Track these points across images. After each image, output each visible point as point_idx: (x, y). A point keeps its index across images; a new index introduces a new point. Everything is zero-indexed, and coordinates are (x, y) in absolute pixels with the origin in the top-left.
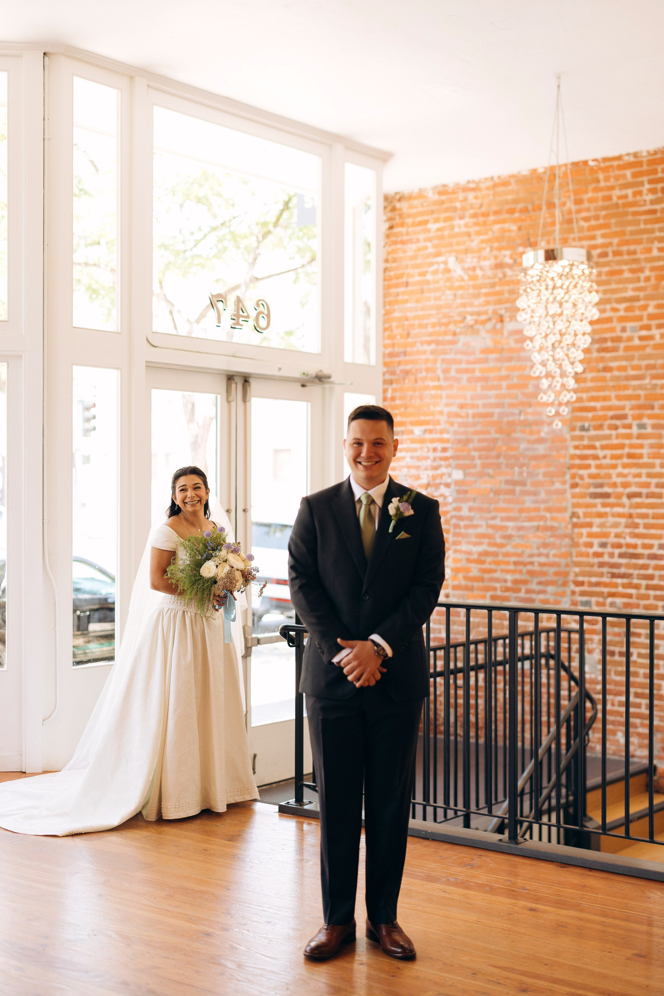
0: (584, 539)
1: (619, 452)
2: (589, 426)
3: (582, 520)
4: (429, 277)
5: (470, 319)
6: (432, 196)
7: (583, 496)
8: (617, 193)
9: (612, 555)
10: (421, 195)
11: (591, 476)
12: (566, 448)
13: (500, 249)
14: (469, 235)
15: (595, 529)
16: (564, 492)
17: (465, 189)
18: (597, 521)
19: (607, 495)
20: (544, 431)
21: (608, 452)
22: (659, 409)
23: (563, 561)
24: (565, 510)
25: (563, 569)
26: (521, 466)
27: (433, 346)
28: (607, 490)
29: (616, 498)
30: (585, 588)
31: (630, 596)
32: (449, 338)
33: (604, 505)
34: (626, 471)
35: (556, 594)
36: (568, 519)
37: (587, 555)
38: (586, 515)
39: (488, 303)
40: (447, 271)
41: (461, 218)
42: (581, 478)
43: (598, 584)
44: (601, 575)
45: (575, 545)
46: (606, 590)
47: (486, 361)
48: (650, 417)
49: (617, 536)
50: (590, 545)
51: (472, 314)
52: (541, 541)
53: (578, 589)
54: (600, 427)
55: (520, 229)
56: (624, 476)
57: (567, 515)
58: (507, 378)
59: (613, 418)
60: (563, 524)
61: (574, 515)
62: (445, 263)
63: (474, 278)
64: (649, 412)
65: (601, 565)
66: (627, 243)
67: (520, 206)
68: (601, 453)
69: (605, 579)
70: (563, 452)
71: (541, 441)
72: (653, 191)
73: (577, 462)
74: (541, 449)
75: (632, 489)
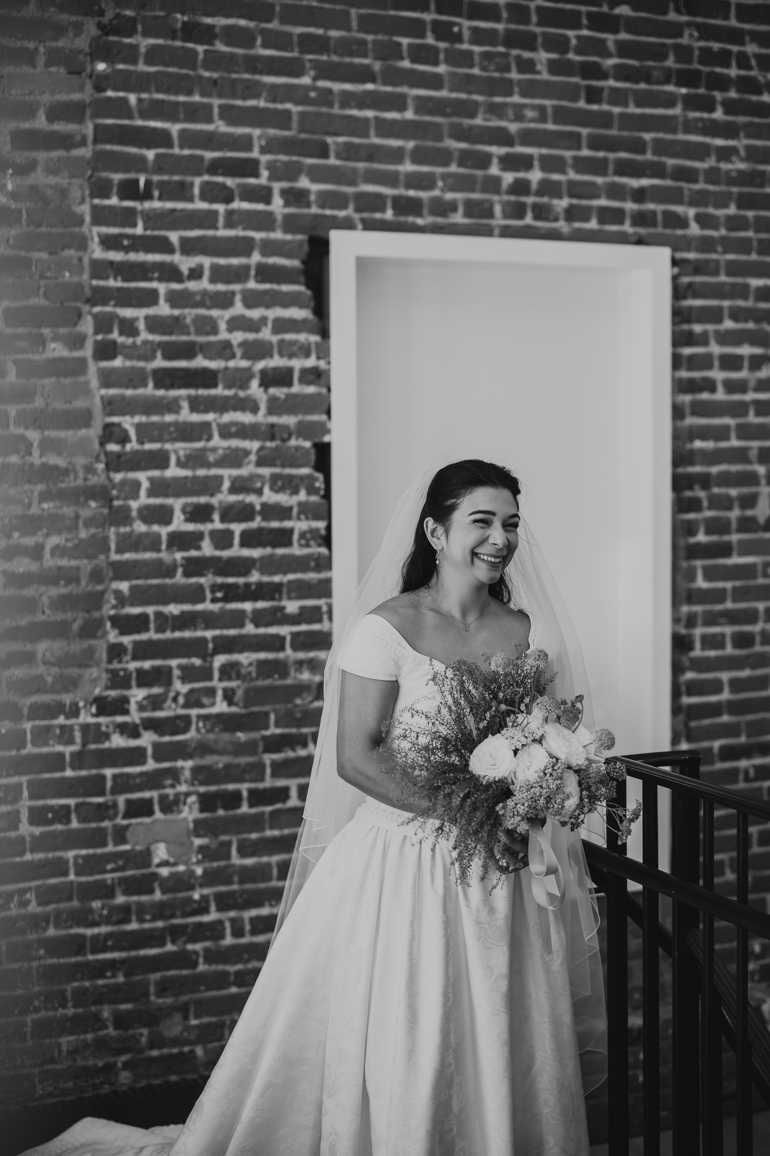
0: (144, 499)
1: (235, 261)
2: (148, 183)
3: (132, 446)
7: (133, 379)
9: (222, 539)
11: (158, 326)
12: (82, 244)
15: (173, 471)
16: (75, 369)
18: (180, 449)
19: (204, 379)
21: (207, 261)
22: (338, 156)
23: (85, 565)
24: (80, 419)
25: (84, 586)
28: (200, 362)
29: (228, 386)
30: (152, 635)
31: (277, 643)
33: (196, 405)
34: (255, 314)
35: (63, 661)
36: (96, 445)
37: (154, 543)
38: (145, 433)
42: (130, 329)
43: (185, 621)
44: (196, 595)
46: (209, 634)
48: (316, 174)
49: (239, 487)
50: (161, 516)
52: (18, 510)
53: (127, 640)
54: (179, 192)
56: (254, 326)
57: (94, 432)
59: (215, 168)
60: (80, 461)
61: (110, 433)
64: (312, 161)
65: (193, 567)
68: (184, 263)
69: (207, 606)
70: (71, 253)
73: (116, 284)
75: (276, 362)
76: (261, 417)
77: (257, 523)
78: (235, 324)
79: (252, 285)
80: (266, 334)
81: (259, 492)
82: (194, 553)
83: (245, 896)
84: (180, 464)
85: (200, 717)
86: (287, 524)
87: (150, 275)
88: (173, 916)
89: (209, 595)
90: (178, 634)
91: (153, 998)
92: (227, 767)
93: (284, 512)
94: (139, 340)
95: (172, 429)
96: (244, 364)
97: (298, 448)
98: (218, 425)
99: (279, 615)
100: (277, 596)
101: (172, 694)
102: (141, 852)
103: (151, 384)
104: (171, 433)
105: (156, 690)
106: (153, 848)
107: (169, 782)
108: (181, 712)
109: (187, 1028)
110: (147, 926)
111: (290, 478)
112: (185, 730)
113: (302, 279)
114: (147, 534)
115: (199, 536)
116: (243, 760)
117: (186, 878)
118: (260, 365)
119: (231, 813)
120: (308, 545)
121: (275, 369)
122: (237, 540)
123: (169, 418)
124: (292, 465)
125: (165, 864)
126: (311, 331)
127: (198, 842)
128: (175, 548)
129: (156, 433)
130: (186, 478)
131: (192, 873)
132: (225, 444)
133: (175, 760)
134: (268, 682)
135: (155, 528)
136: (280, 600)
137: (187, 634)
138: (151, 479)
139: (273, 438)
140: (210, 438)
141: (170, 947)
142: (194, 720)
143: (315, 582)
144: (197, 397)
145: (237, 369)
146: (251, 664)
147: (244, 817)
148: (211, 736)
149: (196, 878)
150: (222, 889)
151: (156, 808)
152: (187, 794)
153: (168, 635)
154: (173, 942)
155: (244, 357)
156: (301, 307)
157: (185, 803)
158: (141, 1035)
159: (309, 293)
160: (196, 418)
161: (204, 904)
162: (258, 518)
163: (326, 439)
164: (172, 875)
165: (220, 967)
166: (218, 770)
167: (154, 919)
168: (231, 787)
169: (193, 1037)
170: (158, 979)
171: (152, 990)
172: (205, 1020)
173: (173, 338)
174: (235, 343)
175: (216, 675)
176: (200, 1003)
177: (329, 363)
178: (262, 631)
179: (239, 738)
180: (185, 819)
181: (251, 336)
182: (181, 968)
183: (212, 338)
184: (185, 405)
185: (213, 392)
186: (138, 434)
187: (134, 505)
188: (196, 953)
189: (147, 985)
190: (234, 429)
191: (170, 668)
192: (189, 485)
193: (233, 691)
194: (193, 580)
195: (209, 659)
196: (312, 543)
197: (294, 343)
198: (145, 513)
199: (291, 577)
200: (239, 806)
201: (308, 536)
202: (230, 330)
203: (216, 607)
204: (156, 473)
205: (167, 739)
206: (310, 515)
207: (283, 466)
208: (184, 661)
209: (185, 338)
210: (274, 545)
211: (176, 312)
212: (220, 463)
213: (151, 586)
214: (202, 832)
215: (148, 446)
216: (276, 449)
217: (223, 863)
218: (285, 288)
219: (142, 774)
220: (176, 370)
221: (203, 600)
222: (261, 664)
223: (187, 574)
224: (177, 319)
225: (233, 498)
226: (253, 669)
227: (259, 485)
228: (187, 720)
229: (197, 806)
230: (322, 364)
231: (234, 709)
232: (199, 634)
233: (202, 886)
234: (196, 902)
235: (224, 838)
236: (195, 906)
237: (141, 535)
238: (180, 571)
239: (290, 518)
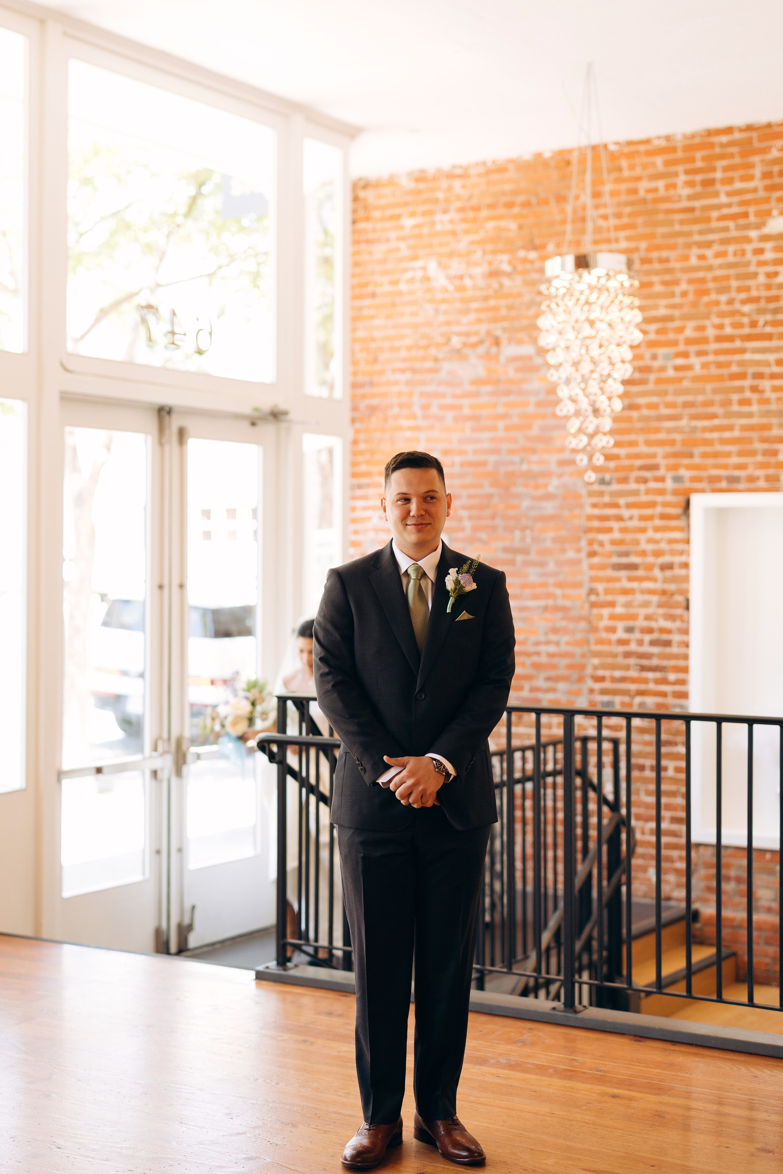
1: (648, 512)
2: (611, 479)
3: (602, 598)
4: (403, 287)
5: (456, 341)
6: (406, 184)
7: (602, 567)
8: (644, 185)
9: (640, 643)
10: (392, 182)
11: (613, 542)
12: (582, 507)
13: (494, 252)
14: (454, 233)
15: (619, 610)
16: (577, 562)
17: (450, 176)
18: (621, 599)
19: (634, 567)
20: (553, 485)
21: (636, 512)
22: (700, 457)
23: (578, 651)
24: (578, 585)
25: (578, 660)
26: (523, 529)
27: (408, 376)
28: (634, 559)
30: (607, 685)
31: (664, 694)
32: (429, 364)
33: (631, 579)
35: (570, 693)
36: (586, 597)
38: (607, 592)
39: (479, 321)
40: (427, 279)
41: (445, 211)
42: (601, 544)
43: (623, 680)
44: (627, 668)
45: (594, 629)
46: (633, 687)
47: (477, 394)
48: (689, 467)
49: (648, 618)
50: (612, 630)
51: (459, 334)
53: (597, 686)
54: (624, 480)
55: (520, 227)
56: (656, 542)
57: (585, 591)
58: (504, 416)
59: (641, 468)
60: (578, 604)
61: (592, 591)
62: (424, 269)
63: (461, 289)
64: (686, 461)
65: (628, 655)
66: (658, 248)
67: (521, 199)
68: (626, 513)
69: (633, 673)
70: (578, 511)
71: (549, 497)
72: (690, 184)
73: (596, 524)
74: (549, 508)
75: (666, 559)
76: (658, 586)
77: (655, 636)
78: (650, 541)
79: (658, 522)
80: (663, 546)
81: (657, 620)
82: (627, 648)
84: (622, 606)
86: (670, 637)
87: (611, 519)
89: (633, 668)
90: (618, 686)
93: (669, 631)
94: (606, 549)
95: (619, 590)
96: (652, 560)
97: (676, 600)
98: (639, 588)
99: (666, 681)
100: (666, 671)
103: (610, 569)
104: (618, 592)
111: (673, 615)
113: (679, 518)
114: (607, 638)
115: (630, 640)
118: (660, 560)
120: (680, 648)
121: (666, 562)
122: (647, 643)
123: (618, 585)
124: (675, 609)
128: (619, 645)
129: (611, 592)
130: (624, 613)
132: (642, 597)
135: (611, 635)
136: (667, 673)
137: (622, 686)
138: (609, 613)
139: (665, 595)
140: (635, 594)
143: (682, 666)
144: (630, 576)
145: (649, 563)
146: (651, 703)
153: (614, 685)
156: (679, 532)
160: (630, 585)
162: (657, 633)
163: (689, 596)
173: (621, 548)
174: (648, 550)
175: (636, 707)
177: (690, 559)
178: (658, 687)
181: (656, 547)
183: (638, 548)
184: (625, 579)
185: (637, 573)
186: (604, 592)
187: (602, 625)
190: (646, 591)
191: (614, 701)
192: (625, 616)
194: (626, 661)
195: (631, 699)
196: (681, 646)
197: (676, 549)
198: (606, 628)
199: (672, 663)
201: (680, 643)
202: (647, 544)
203: (636, 674)
204: (611, 610)
206: (680, 633)
207: (669, 609)
208: (621, 698)
209: (626, 548)
210: (664, 647)
211: (622, 536)
212: (639, 606)
213: (608, 662)
215: (608, 598)
216: (666, 601)
218: (673, 523)
220: (621, 563)
221: (630, 670)
222: (656, 704)
223: (624, 657)
224: (622, 539)
225: (645, 623)
226: (652, 705)
227: (657, 617)
230: (687, 560)
232: (629, 686)
237: (604, 639)
238: (621, 656)
239: (672, 634)
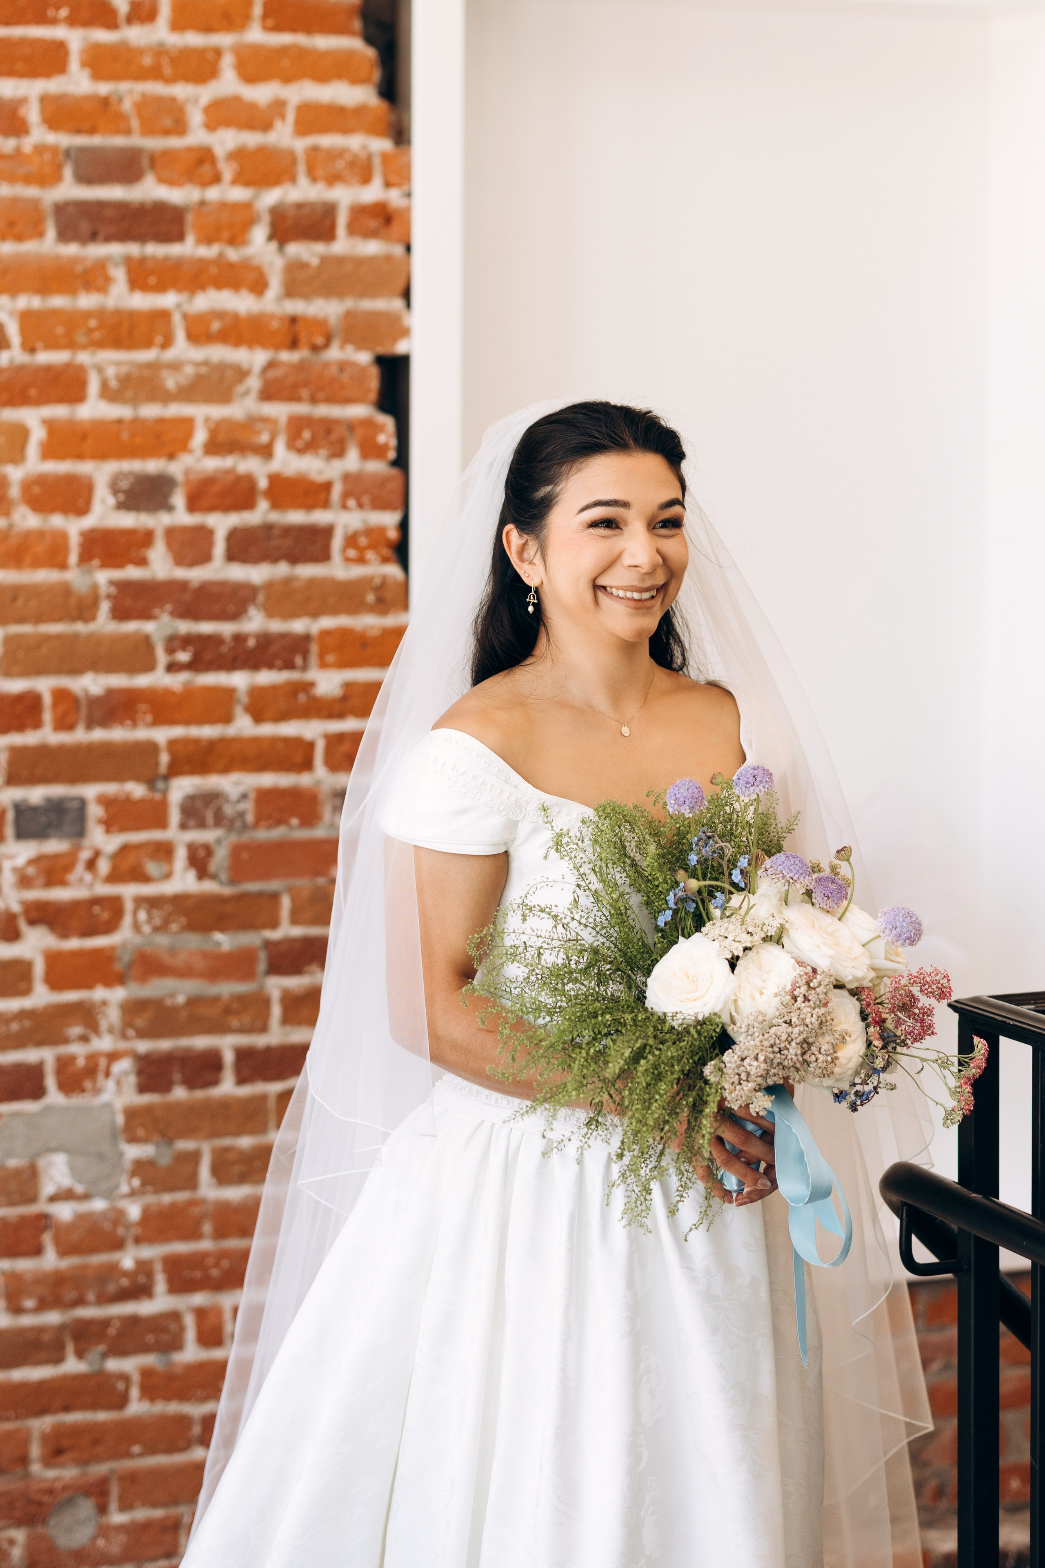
0: (34, 463)
3: (13, 355)
9: (190, 546)
15: (94, 409)
18: (107, 363)
28: (151, 190)
29: (207, 239)
30: (48, 735)
33: (141, 276)
34: (262, 94)
37: (54, 552)
46: (162, 735)
49: (225, 441)
50: (69, 497)
65: (133, 601)
69: (158, 678)
75: (303, 191)
76: (272, 302)
77: (260, 514)
78: (222, 114)
79: (256, 35)
80: (283, 135)
81: (266, 452)
82: (132, 573)
83: (225, 1263)
84: (108, 394)
85: (140, 901)
86: (320, 517)
87: (51, 13)
88: (80, 1302)
89: (162, 658)
90: (99, 735)
91: (36, 1468)
92: (194, 1002)
93: (315, 494)
94: (28, 143)
95: (93, 323)
96: (239, 194)
97: (343, 366)
98: (185, 317)
99: (302, 698)
100: (298, 660)
101: (85, 855)
102: (17, 1173)
103: (51, 233)
104: (90, 331)
105: (55, 846)
106: (41, 1163)
107: (76, 1031)
108: (104, 890)
109: (104, 1531)
110: (27, 1321)
111: (327, 426)
112: (111, 926)
113: (357, 24)
114: (41, 534)
115: (146, 538)
116: (227, 989)
117: (107, 1226)
118: (271, 197)
119: (200, 1094)
120: (361, 560)
121: (299, 206)
122: (219, 548)
123: (87, 301)
124: (331, 400)
125: (66, 1195)
126: (374, 131)
127: (133, 1152)
128: (96, 562)
129: (60, 330)
130: (120, 422)
131: (119, 1216)
132: (199, 354)
133: (89, 986)
134: (278, 833)
135: (57, 521)
136: (305, 668)
137: (118, 734)
138: (50, 425)
139: (294, 344)
140: (167, 343)
141: (73, 1365)
142: (129, 906)
143: (375, 633)
144: (142, 260)
145: (224, 205)
146: (244, 796)
147: (225, 1106)
148: (163, 940)
149: (128, 1226)
150: (180, 1247)
151: (50, 1082)
152: (113, 1057)
153: (80, 736)
154: (80, 1354)
155: (240, 180)
156: (355, 81)
157: (107, 1074)
158: (12, 1542)
159: (370, 53)
160: (141, 301)
161: (142, 1279)
162: (263, 505)
163: (401, 348)
164: (81, 1218)
165: (173, 1408)
166: (175, 1009)
167: (43, 1306)
168: (201, 1042)
169: (115, 1549)
170: (48, 1430)
171: (35, 1451)
172: (142, 1514)
173: (96, 140)
174: (220, 152)
175: (175, 817)
176: (131, 1479)
177: (409, 195)
178: (267, 729)
179: (218, 944)
180: (108, 1106)
181: (252, 139)
182: (94, 1406)
183: (174, 142)
184: (119, 275)
185: (175, 250)
186: (24, 332)
187: (16, 474)
188: (125, 1378)
189: (24, 1441)
190: (216, 326)
191: (82, 803)
192: (125, 436)
193: (208, 850)
194: (131, 626)
195: (160, 785)
196: (370, 555)
197: (340, 153)
198: (36, 490)
199: (327, 622)
200: (215, 1082)
201: (363, 541)
202: (211, 125)
203: (176, 681)
204: (59, 411)
205: (74, 943)
206: (366, 499)
207: (314, 400)
208: (111, 788)
209: (119, 141)
210: (294, 560)
211: (104, 88)
212: (187, 394)
213: (47, 638)
214: (141, 1132)
215: (44, 357)
216: (301, 367)
217: (182, 1196)
218: (323, 42)
219: (23, 1014)
220: (101, 205)
221: (149, 666)
222: (265, 797)
223: (120, 614)
224: (105, 102)
225: (213, 464)
226: (248, 807)
227: (264, 438)
228: (115, 906)
229: (132, 1080)
230: (394, 197)
231: (209, 887)
232: (142, 734)
233: (138, 1241)
234: (126, 1274)
235: (185, 1145)
236: (125, 1282)
237: (28, 535)
238: (105, 607)
239: (325, 504)
